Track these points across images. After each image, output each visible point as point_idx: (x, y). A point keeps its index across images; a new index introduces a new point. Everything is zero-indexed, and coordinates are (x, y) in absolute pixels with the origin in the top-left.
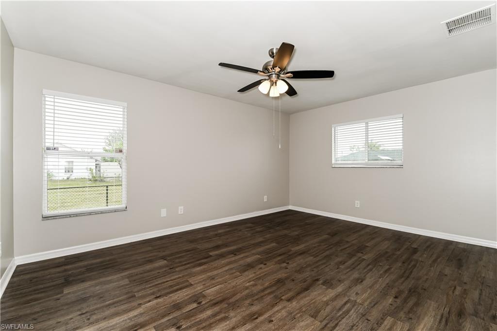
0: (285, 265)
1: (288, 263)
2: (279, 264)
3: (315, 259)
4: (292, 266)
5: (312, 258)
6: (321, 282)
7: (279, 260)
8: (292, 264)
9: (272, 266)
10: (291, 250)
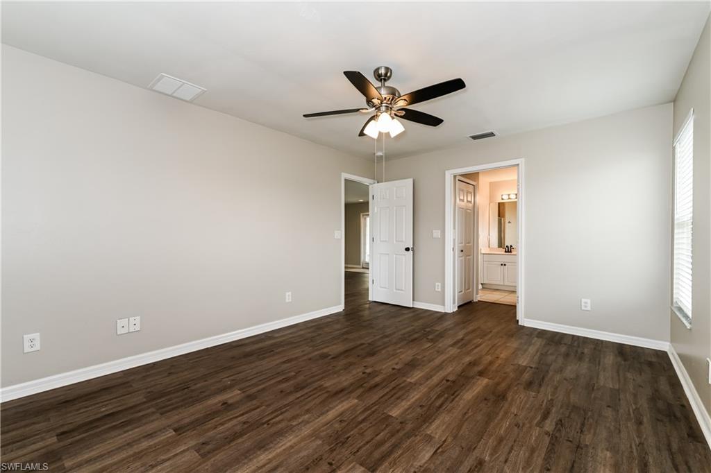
0: (368, 371)
1: (364, 373)
2: (375, 371)
3: (321, 384)
4: (359, 370)
5: (325, 386)
6: (330, 357)
7: (377, 376)
8: (358, 373)
9: (384, 367)
10: (357, 398)
